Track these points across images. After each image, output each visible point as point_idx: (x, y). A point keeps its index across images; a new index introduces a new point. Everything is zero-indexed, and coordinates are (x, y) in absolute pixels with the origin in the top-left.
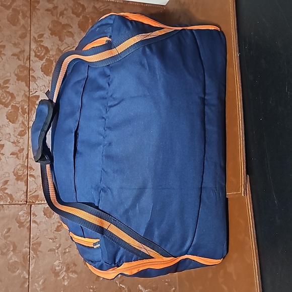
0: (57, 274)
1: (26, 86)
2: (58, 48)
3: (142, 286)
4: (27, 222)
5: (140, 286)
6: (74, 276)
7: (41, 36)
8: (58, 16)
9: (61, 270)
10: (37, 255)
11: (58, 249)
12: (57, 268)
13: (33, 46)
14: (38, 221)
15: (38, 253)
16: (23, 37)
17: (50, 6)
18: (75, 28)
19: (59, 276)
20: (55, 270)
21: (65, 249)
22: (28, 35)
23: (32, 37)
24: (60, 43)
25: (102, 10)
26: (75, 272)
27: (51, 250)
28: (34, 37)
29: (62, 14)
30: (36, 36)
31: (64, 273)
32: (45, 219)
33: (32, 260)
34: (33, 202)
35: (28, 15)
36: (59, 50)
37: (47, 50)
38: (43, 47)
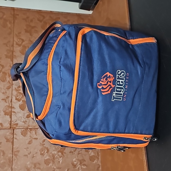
0: (28, 170)
1: (11, 61)
4: (11, 139)
7: (20, 33)
8: (30, 22)
9: (31, 167)
10: (16, 158)
11: (29, 154)
12: (29, 166)
13: (15, 39)
14: (18, 138)
15: (17, 157)
16: (10, 34)
17: (25, 17)
18: (39, 28)
20: (28, 167)
21: (33, 155)
22: (12, 33)
23: (14, 34)
24: (30, 36)
25: (55, 18)
26: (39, 168)
27: (25, 156)
28: (16, 34)
29: (32, 21)
30: (17, 33)
31: (33, 169)
32: (21, 136)
33: (14, 161)
34: (14, 128)
35: (12, 22)
36: (30, 40)
37: (23, 41)
38: (21, 39)
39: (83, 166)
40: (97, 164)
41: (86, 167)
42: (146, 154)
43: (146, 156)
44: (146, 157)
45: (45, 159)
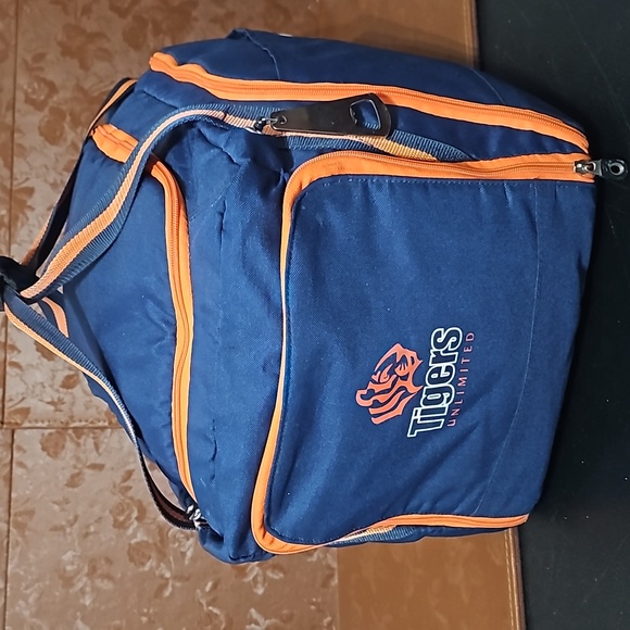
0: (68, 581)
1: (6, 165)
2: (78, 85)
3: (259, 612)
4: (5, 465)
5: (253, 611)
6: (106, 585)
7: (40, 57)
8: (79, 14)
9: (78, 572)
10: (24, 536)
11: (72, 525)
12: (69, 568)
13: (23, 81)
14: (29, 463)
15: (27, 533)
18: (116, 41)
19: (72, 585)
20: (65, 571)
21: (88, 527)
22: (11, 55)
23: (19, 60)
24: (80, 72)
26: (109, 577)
27: (55, 529)
28: (25, 62)
29: (87, 11)
30: (29, 58)
31: (85, 579)
32: (44, 459)
33: (13, 548)
34: (17, 424)
35: (12, 12)
36: (79, 88)
37: (52, 88)
38: (44, 80)
39: (273, 572)
40: (324, 563)
41: (281, 575)
42: (517, 547)
43: (518, 555)
44: (519, 559)
45: (130, 544)
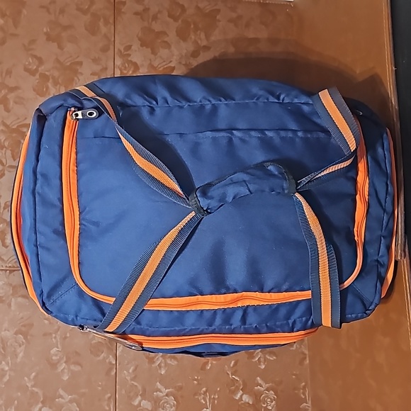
0: (151, 360)
2: (150, 64)
3: (262, 379)
5: (258, 378)
6: (173, 362)
7: (129, 47)
8: (150, 20)
13: (118, 62)
16: (105, 50)
17: (140, 8)
18: (172, 37)
19: (154, 362)
22: (112, 47)
23: (116, 50)
24: (152, 56)
25: (207, 11)
26: (174, 358)
28: (120, 51)
29: (155, 18)
30: (122, 48)
31: (160, 359)
35: (111, 21)
36: (151, 66)
37: (136, 67)
38: (131, 62)
39: (270, 356)
40: (300, 351)
41: (275, 358)
